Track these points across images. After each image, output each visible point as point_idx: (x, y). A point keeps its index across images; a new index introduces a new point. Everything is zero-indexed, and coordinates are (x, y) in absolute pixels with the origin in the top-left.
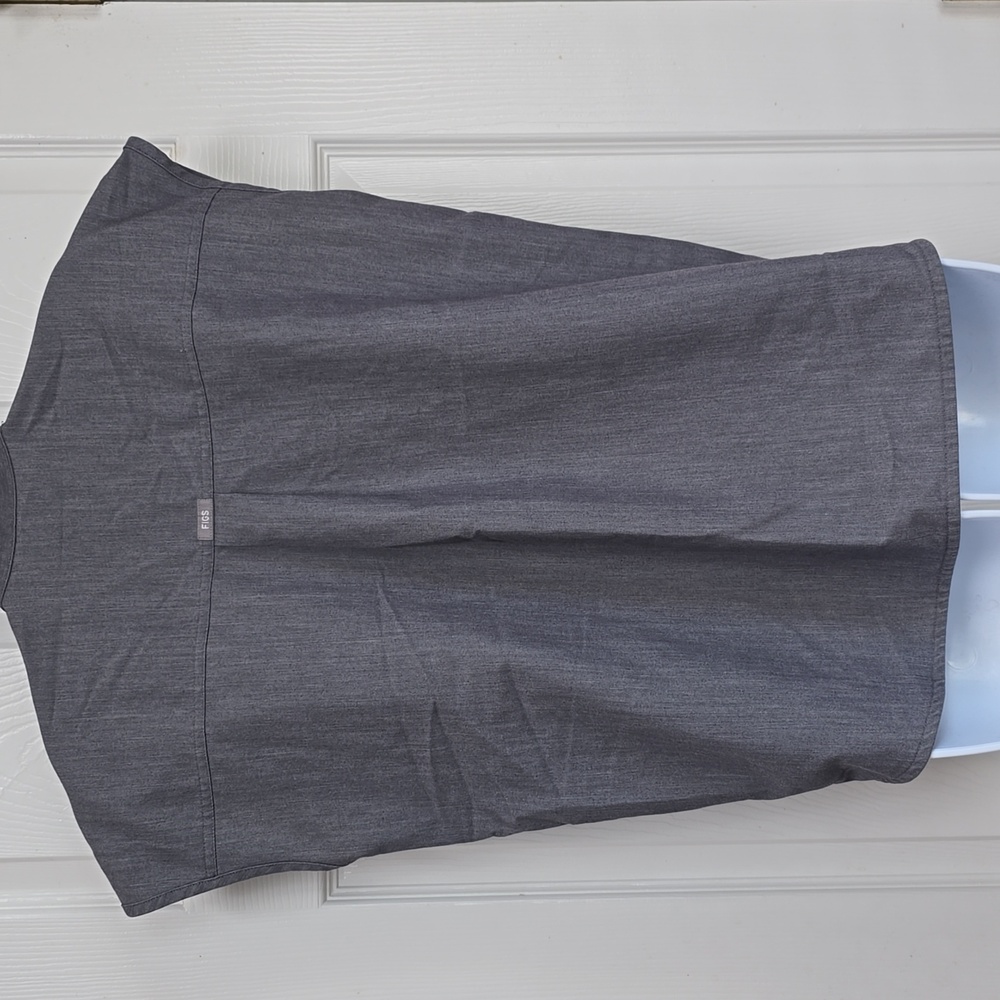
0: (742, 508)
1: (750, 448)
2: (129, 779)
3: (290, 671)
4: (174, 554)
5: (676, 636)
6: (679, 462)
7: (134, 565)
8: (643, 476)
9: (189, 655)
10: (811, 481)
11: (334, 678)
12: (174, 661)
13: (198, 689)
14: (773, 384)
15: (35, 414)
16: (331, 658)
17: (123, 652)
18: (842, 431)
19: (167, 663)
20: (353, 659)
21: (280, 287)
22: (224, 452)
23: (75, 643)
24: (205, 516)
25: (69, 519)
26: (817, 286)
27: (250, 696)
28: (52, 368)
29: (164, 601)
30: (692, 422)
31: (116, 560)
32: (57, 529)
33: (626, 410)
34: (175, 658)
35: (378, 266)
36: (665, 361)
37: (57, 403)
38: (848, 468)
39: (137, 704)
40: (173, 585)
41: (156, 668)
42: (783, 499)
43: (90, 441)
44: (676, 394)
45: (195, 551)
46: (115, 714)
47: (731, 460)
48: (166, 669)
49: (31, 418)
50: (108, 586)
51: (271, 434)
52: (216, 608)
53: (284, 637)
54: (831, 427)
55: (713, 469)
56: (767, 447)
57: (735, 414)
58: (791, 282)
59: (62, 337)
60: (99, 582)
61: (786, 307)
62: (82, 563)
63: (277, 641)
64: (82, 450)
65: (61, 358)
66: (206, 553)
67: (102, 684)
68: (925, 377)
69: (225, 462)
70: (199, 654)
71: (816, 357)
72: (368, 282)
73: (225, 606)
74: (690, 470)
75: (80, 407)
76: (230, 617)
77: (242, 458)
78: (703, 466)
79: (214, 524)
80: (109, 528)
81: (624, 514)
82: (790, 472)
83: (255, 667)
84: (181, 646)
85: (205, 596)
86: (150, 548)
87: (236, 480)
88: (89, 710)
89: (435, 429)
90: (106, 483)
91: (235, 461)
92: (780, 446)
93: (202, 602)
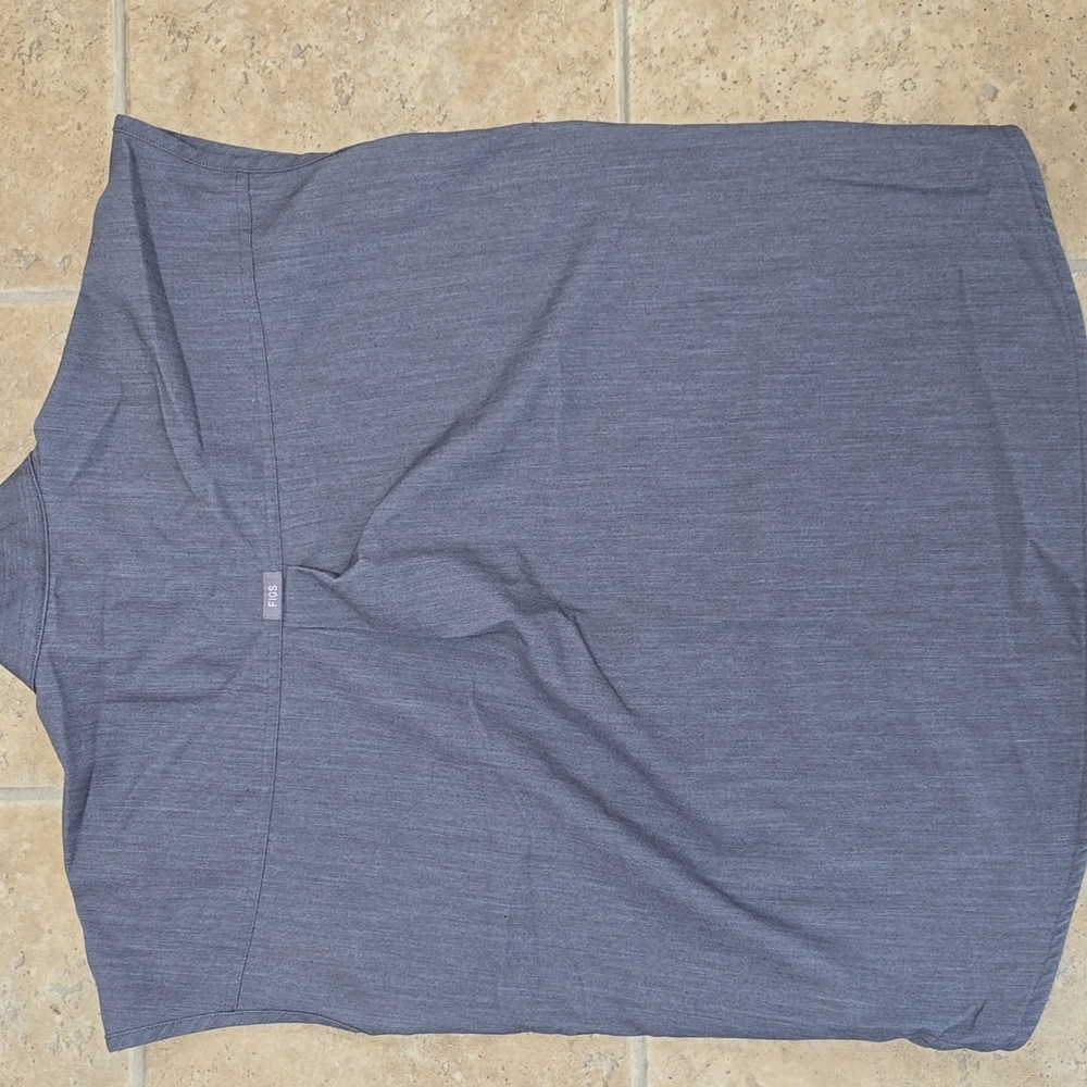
0: (860, 585)
1: (869, 512)
2: (169, 880)
3: (375, 783)
4: (236, 635)
5: (790, 799)
6: (790, 524)
7: (190, 644)
8: (750, 538)
9: (256, 749)
10: (936, 552)
11: (423, 798)
12: (239, 755)
13: (266, 789)
14: (897, 442)
15: (82, 466)
16: (422, 776)
17: (181, 739)
18: (973, 499)
19: (232, 756)
20: (446, 781)
21: (352, 299)
22: (293, 516)
23: (122, 723)
24: (273, 592)
25: (112, 588)
26: (952, 336)
27: (326, 804)
28: (109, 415)
29: (228, 682)
30: (804, 479)
31: (171, 636)
32: (98, 598)
33: (734, 461)
34: (241, 752)
35: (452, 242)
36: (781, 405)
37: (108, 455)
38: (977, 540)
39: (190, 797)
40: (238, 667)
41: (218, 760)
42: (905, 574)
43: (142, 500)
44: (789, 445)
45: (260, 633)
46: (164, 805)
47: (847, 524)
48: (230, 763)
49: (76, 469)
50: (160, 665)
51: (348, 493)
52: (287, 699)
53: (367, 743)
54: (959, 493)
55: (827, 534)
56: (887, 511)
57: (853, 473)
58: (924, 328)
59: (124, 381)
60: (150, 659)
61: (917, 355)
62: (129, 637)
63: (361, 745)
64: (132, 510)
65: (119, 404)
66: (272, 635)
67: (154, 770)
68: (1062, 445)
69: (293, 528)
70: (269, 751)
71: (947, 415)
72: (445, 266)
73: (298, 696)
74: (802, 534)
75: (134, 461)
76: (304, 710)
77: (313, 521)
78: (816, 530)
79: (284, 601)
80: (159, 600)
81: (734, 597)
82: (912, 541)
83: (335, 773)
84: (248, 739)
85: (274, 683)
86: (207, 626)
87: (307, 546)
88: (133, 798)
89: (517, 470)
90: (158, 548)
91: (306, 525)
92: (903, 511)
93: (270, 691)
